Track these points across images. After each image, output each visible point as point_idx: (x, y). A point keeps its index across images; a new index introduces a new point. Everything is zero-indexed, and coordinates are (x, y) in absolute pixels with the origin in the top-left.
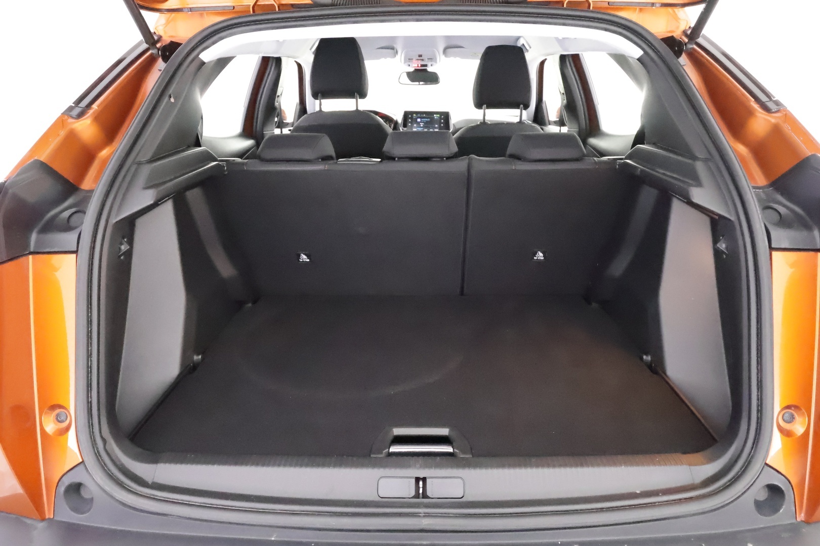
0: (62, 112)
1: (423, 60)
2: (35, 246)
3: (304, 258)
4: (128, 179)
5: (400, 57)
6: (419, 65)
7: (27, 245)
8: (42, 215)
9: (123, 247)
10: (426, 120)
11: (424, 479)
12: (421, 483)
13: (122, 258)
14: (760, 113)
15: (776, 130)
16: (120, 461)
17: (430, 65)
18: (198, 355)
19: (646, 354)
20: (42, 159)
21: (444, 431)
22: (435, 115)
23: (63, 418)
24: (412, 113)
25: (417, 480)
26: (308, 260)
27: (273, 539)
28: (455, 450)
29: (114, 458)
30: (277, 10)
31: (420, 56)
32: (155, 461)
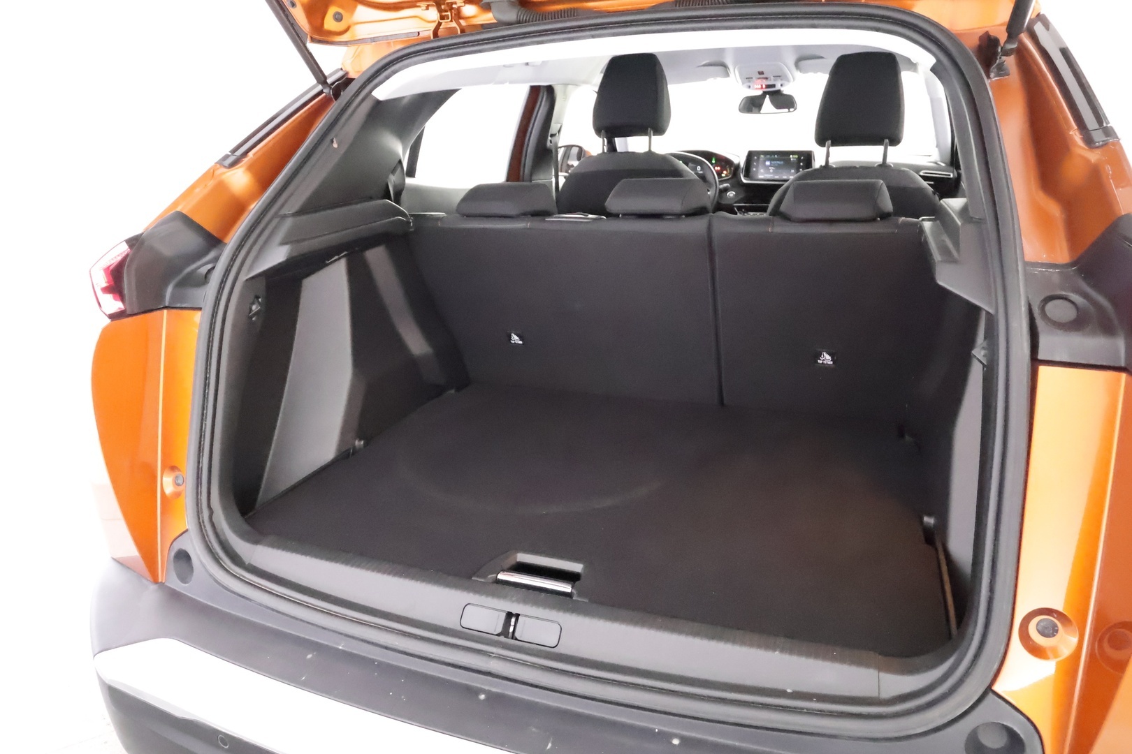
0: (217, 161)
1: (766, 78)
2: (170, 303)
3: (515, 339)
4: (267, 233)
5: (735, 75)
6: (764, 86)
7: (162, 297)
8: (181, 270)
9: (254, 307)
10: (779, 162)
11: (517, 616)
12: (513, 620)
13: (254, 319)
14: (1080, 147)
15: (1095, 173)
16: (224, 534)
17: (779, 85)
18: (360, 440)
19: (929, 515)
20: (184, 212)
21: (577, 567)
22: (791, 156)
23: (180, 481)
24: (758, 153)
25: (509, 615)
26: (521, 342)
27: (340, 648)
28: (573, 591)
29: (218, 531)
30: (459, 33)
31: (760, 73)
32: (256, 542)
